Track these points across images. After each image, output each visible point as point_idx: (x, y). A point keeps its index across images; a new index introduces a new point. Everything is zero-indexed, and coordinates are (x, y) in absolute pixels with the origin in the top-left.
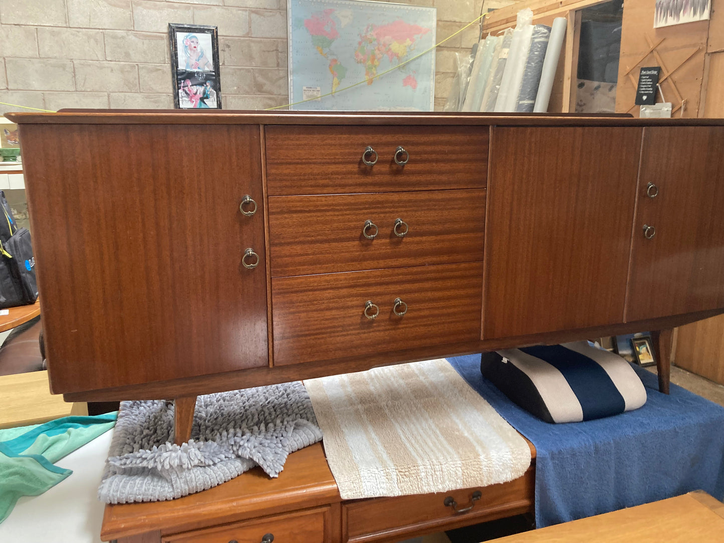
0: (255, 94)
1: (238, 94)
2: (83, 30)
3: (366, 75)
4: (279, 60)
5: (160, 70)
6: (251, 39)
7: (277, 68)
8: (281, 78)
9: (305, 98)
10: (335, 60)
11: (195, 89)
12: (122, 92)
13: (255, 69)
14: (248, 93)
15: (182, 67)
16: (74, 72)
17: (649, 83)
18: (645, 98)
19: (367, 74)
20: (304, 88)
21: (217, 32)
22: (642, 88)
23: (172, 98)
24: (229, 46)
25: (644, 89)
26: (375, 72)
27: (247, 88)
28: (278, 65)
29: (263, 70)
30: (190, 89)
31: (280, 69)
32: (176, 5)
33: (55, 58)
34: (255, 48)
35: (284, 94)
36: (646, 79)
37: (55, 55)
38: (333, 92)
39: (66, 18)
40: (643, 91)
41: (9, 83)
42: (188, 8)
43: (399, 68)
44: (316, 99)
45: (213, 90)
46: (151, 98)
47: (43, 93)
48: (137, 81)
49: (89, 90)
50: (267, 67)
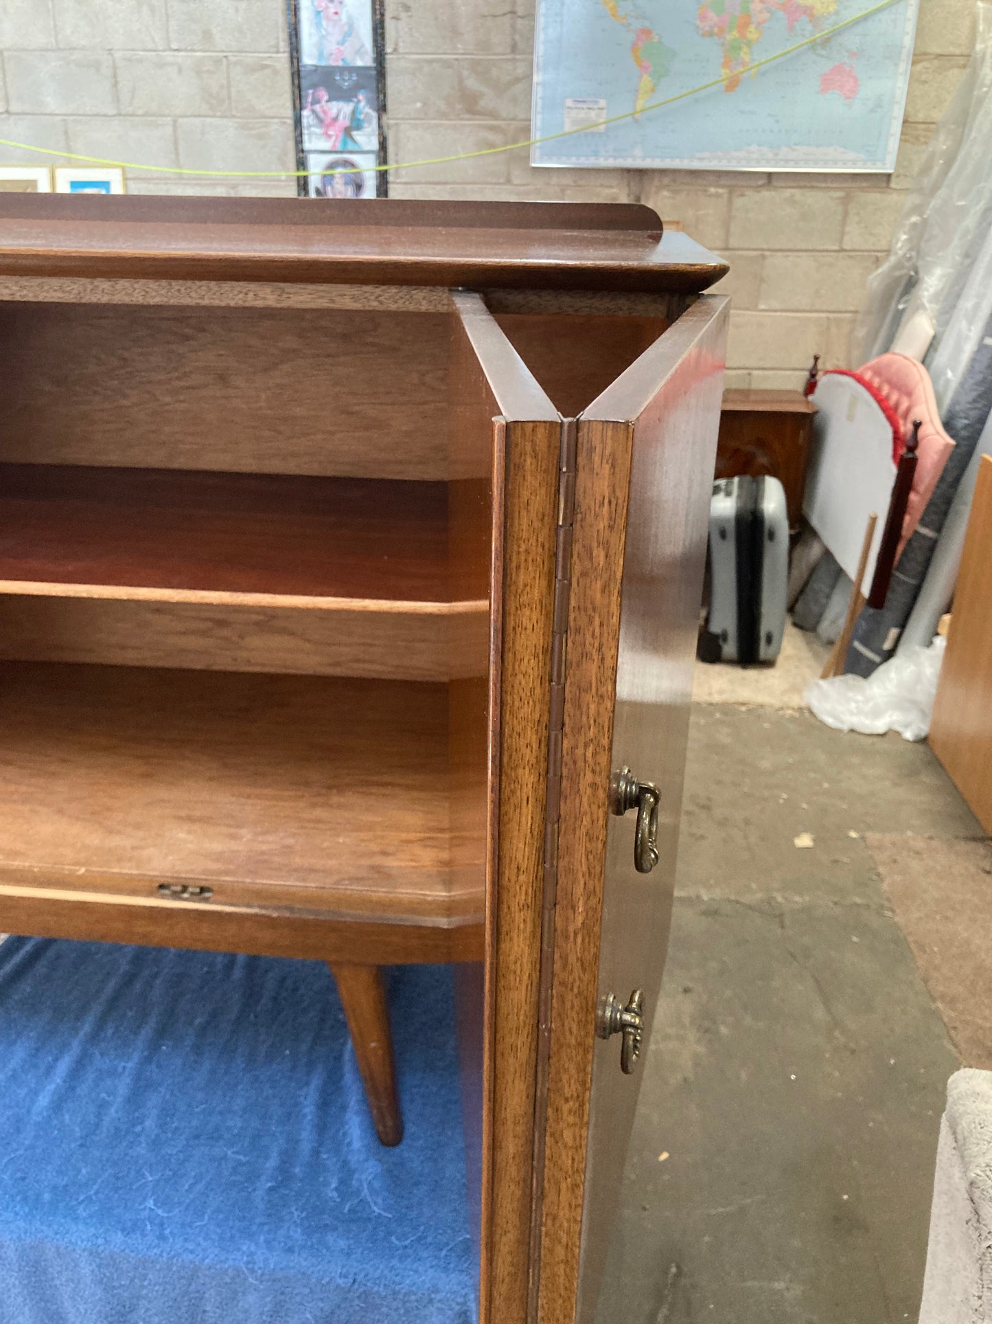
0: (462, 119)
1: (423, 119)
4: (517, 37)
5: (268, 66)
7: (510, 57)
8: (518, 80)
9: (568, 128)
10: (646, 32)
11: (334, 108)
12: (199, 116)
13: (463, 59)
14: (444, 115)
15: (308, 59)
16: (115, 76)
19: (725, 65)
20: (570, 102)
23: (291, 129)
24: (407, 8)
26: (747, 58)
27: (443, 106)
28: (514, 48)
29: (480, 61)
30: (326, 108)
33: (83, 48)
34: (464, 9)
35: (522, 116)
37: (82, 42)
38: (639, 108)
41: (10, 100)
43: (813, 46)
44: (594, 129)
45: (370, 111)
46: (250, 129)
47: (64, 121)
48: (225, 92)
49: (140, 113)
50: (489, 55)
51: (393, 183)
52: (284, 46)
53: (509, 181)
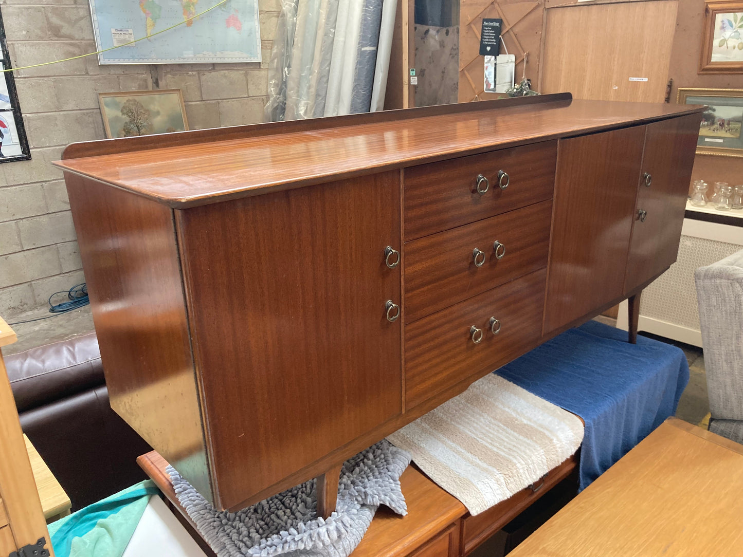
0: (52, 40)
1: (28, 40)
3: (184, 14)
7: (74, 6)
9: (116, 44)
13: (47, 7)
14: (41, 38)
17: (492, 34)
18: (488, 49)
20: (113, 31)
22: (486, 39)
25: (487, 40)
26: (193, 11)
27: (39, 32)
29: (57, 8)
31: (78, 6)
35: (88, 38)
36: (489, 30)
38: (149, 35)
40: (486, 41)
43: (220, 7)
44: (130, 45)
50: (61, 5)
51: (16, 78)
53: (87, 73)
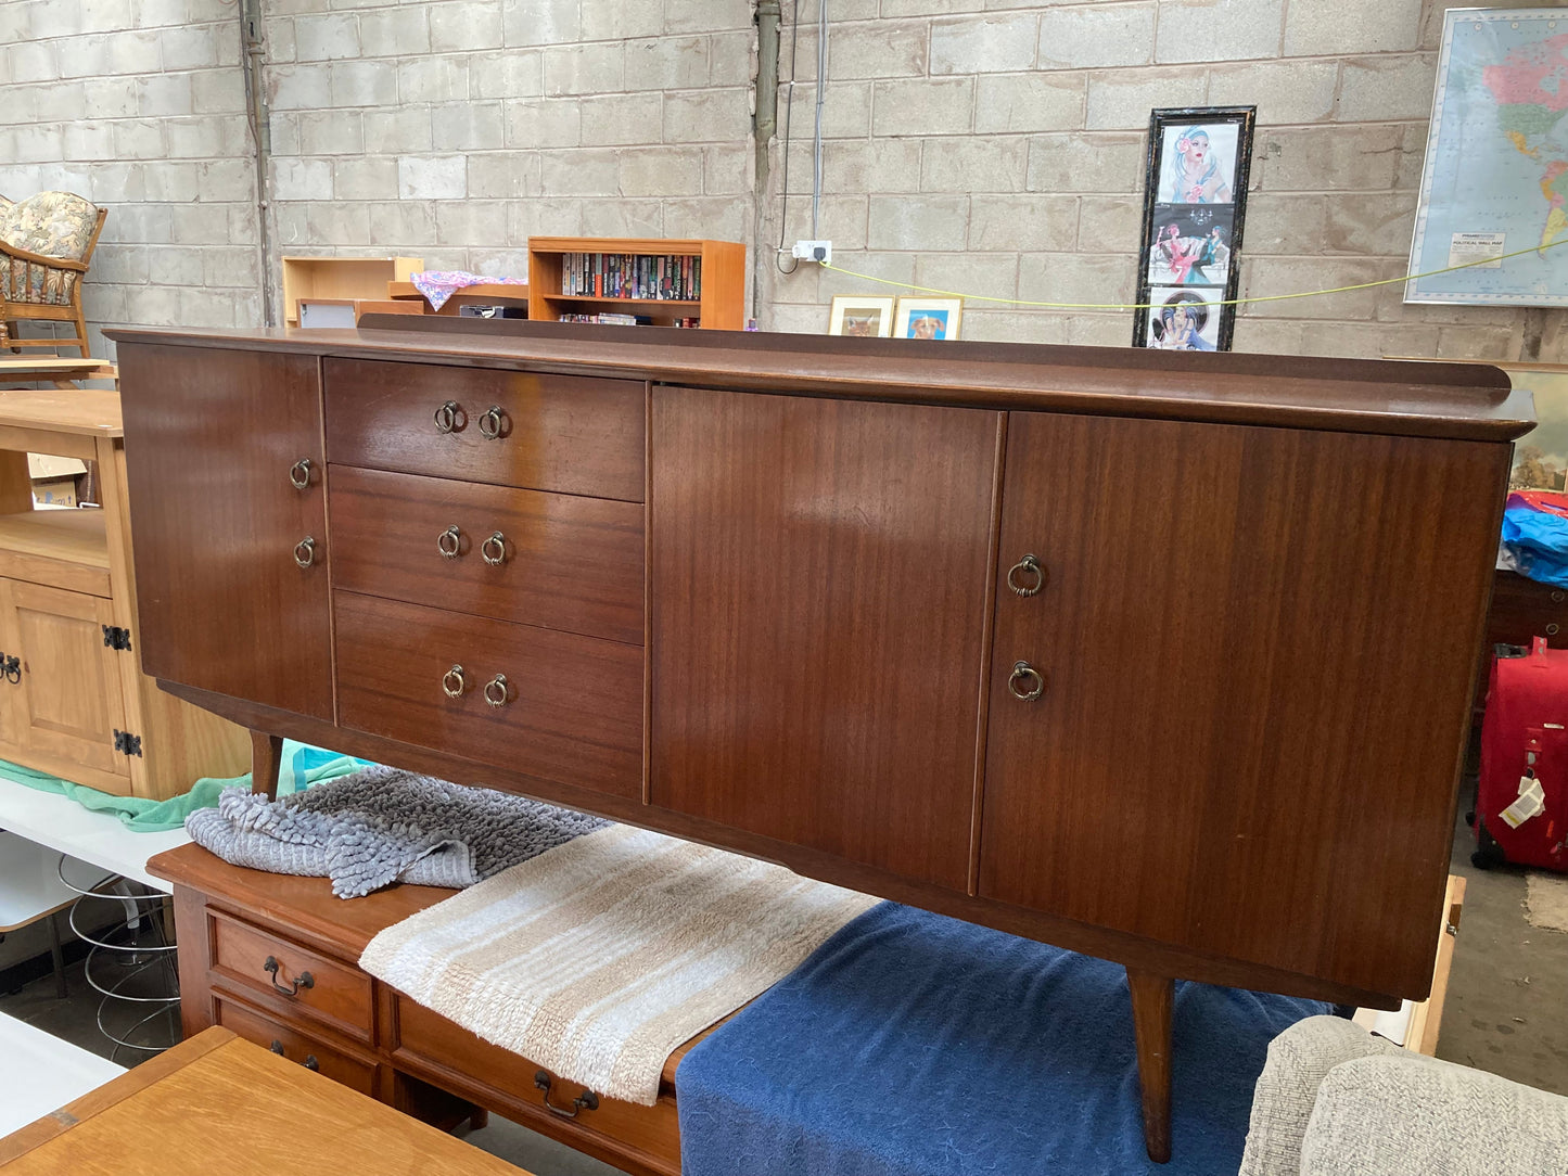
0: (1324, 255)
1: (1281, 254)
2: (997, 137)
4: (1401, 173)
5: (1122, 205)
6: (1334, 126)
7: (1390, 192)
8: (1398, 215)
9: (1453, 263)
10: (1561, 165)
11: (1184, 243)
12: (1044, 251)
13: (1333, 195)
14: (1306, 251)
15: (1165, 196)
16: (969, 217)
20: (1458, 237)
21: (1253, 119)
23: (1137, 263)
24: (1277, 148)
27: (1304, 240)
28: (1395, 184)
29: (1354, 197)
30: (1176, 243)
31: (1398, 192)
32: (1174, 69)
33: (944, 191)
34: (1341, 147)
35: (1398, 252)
37: (944, 186)
38: (1545, 243)
39: (971, 119)
41: (870, 239)
42: (1199, 73)
44: (1488, 265)
45: (1224, 246)
46: (1094, 263)
47: (916, 256)
48: (1074, 229)
49: (987, 248)
50: (1364, 190)
51: (1239, 317)
52: (1140, 186)
53: (1374, 318)
